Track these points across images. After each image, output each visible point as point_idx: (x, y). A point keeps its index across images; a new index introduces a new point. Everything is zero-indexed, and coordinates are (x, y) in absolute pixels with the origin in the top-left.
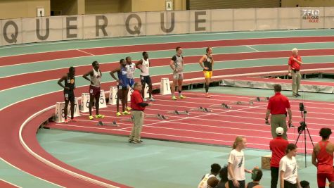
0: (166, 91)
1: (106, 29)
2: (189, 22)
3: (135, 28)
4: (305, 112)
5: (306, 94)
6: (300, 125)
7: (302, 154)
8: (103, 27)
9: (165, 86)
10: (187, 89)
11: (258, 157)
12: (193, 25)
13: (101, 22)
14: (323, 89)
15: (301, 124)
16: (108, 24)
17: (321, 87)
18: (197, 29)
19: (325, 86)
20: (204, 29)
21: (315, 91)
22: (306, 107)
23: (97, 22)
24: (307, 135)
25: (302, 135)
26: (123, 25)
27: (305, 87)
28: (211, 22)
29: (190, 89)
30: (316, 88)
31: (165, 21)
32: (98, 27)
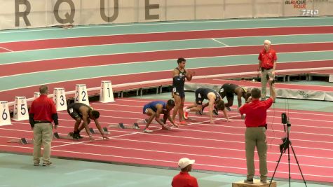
0: (108, 98)
1: (28, 16)
2: (138, 9)
3: (67, 15)
4: (289, 125)
5: (290, 101)
6: (282, 143)
7: (284, 180)
8: (25, 14)
9: (106, 92)
10: (136, 96)
11: (228, 183)
12: (143, 12)
13: (22, 8)
14: (313, 95)
15: (284, 140)
16: (31, 11)
17: (310, 92)
18: (148, 16)
19: (315, 92)
20: (157, 17)
21: (301, 97)
22: (290, 119)
23: (17, 8)
24: (291, 155)
25: (286, 154)
26: (51, 12)
27: (289, 92)
28: (166, 7)
29: (139, 95)
30: (302, 93)
31: (106, 6)
32: (18, 14)
